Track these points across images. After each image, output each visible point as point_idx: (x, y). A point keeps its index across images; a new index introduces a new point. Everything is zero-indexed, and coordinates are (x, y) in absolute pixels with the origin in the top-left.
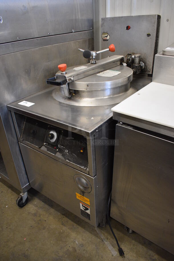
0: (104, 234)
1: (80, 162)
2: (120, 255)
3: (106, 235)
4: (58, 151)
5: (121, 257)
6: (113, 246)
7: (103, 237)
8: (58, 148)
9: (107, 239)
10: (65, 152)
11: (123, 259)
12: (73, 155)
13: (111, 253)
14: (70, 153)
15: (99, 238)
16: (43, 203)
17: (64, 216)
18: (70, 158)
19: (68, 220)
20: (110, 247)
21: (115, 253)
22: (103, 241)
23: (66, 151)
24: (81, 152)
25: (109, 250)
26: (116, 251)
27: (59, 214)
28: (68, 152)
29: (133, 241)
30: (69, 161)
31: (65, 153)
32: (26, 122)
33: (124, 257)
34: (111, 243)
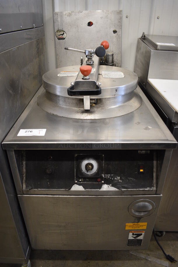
0: (142, 253)
1: (142, 184)
2: (172, 262)
3: (144, 252)
4: (104, 184)
5: (173, 263)
6: (158, 258)
7: (143, 256)
8: (102, 179)
9: (148, 255)
10: (116, 180)
11: (175, 264)
12: (129, 180)
13: (163, 265)
14: (123, 178)
15: (142, 260)
16: (50, 261)
17: (89, 261)
18: (126, 186)
19: (96, 261)
20: (158, 261)
21: (167, 263)
22: (146, 260)
23: (117, 178)
24: (142, 172)
25: (160, 264)
26: (165, 261)
27: (81, 261)
28: (121, 179)
29: (169, 242)
30: (126, 189)
31: (115, 182)
32: (26, 161)
33: (176, 261)
34: (155, 257)
